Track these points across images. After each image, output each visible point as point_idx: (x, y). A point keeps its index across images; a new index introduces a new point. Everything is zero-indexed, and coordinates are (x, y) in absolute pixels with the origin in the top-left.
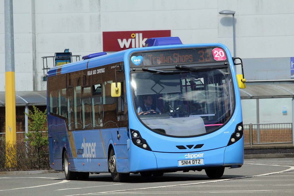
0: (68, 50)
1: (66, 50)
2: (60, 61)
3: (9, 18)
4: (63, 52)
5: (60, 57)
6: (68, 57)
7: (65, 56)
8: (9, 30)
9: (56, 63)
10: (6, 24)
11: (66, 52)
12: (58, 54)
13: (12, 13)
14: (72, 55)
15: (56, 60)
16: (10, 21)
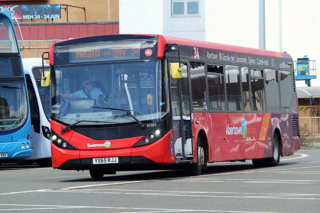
0: (307, 56)
1: (305, 56)
2: (300, 64)
3: (263, 32)
4: (303, 58)
5: (301, 61)
6: (306, 62)
7: (304, 61)
8: (262, 41)
9: (297, 66)
10: (260, 36)
11: (305, 58)
12: (299, 59)
13: (264, 28)
14: (310, 60)
15: (297, 63)
16: (263, 34)
